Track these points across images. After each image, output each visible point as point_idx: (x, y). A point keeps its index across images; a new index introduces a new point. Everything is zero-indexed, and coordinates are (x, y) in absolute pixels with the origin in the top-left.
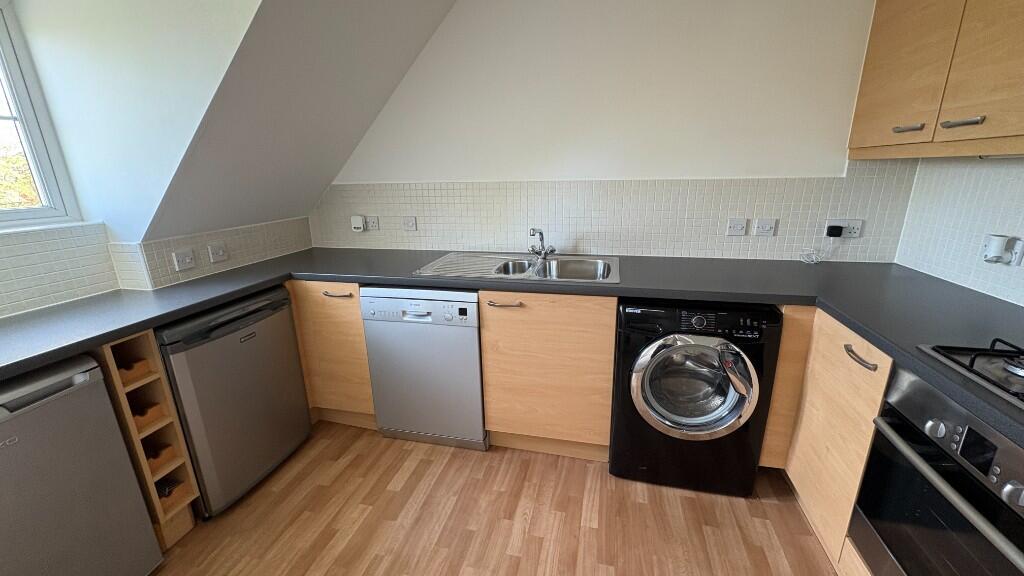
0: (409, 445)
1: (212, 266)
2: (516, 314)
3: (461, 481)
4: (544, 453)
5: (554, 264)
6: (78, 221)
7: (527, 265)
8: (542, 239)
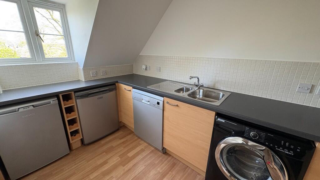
0: (142, 142)
1: (102, 76)
2: (176, 108)
3: (149, 162)
4: (183, 163)
5: (201, 91)
6: (73, 61)
7: (191, 89)
8: (198, 81)
